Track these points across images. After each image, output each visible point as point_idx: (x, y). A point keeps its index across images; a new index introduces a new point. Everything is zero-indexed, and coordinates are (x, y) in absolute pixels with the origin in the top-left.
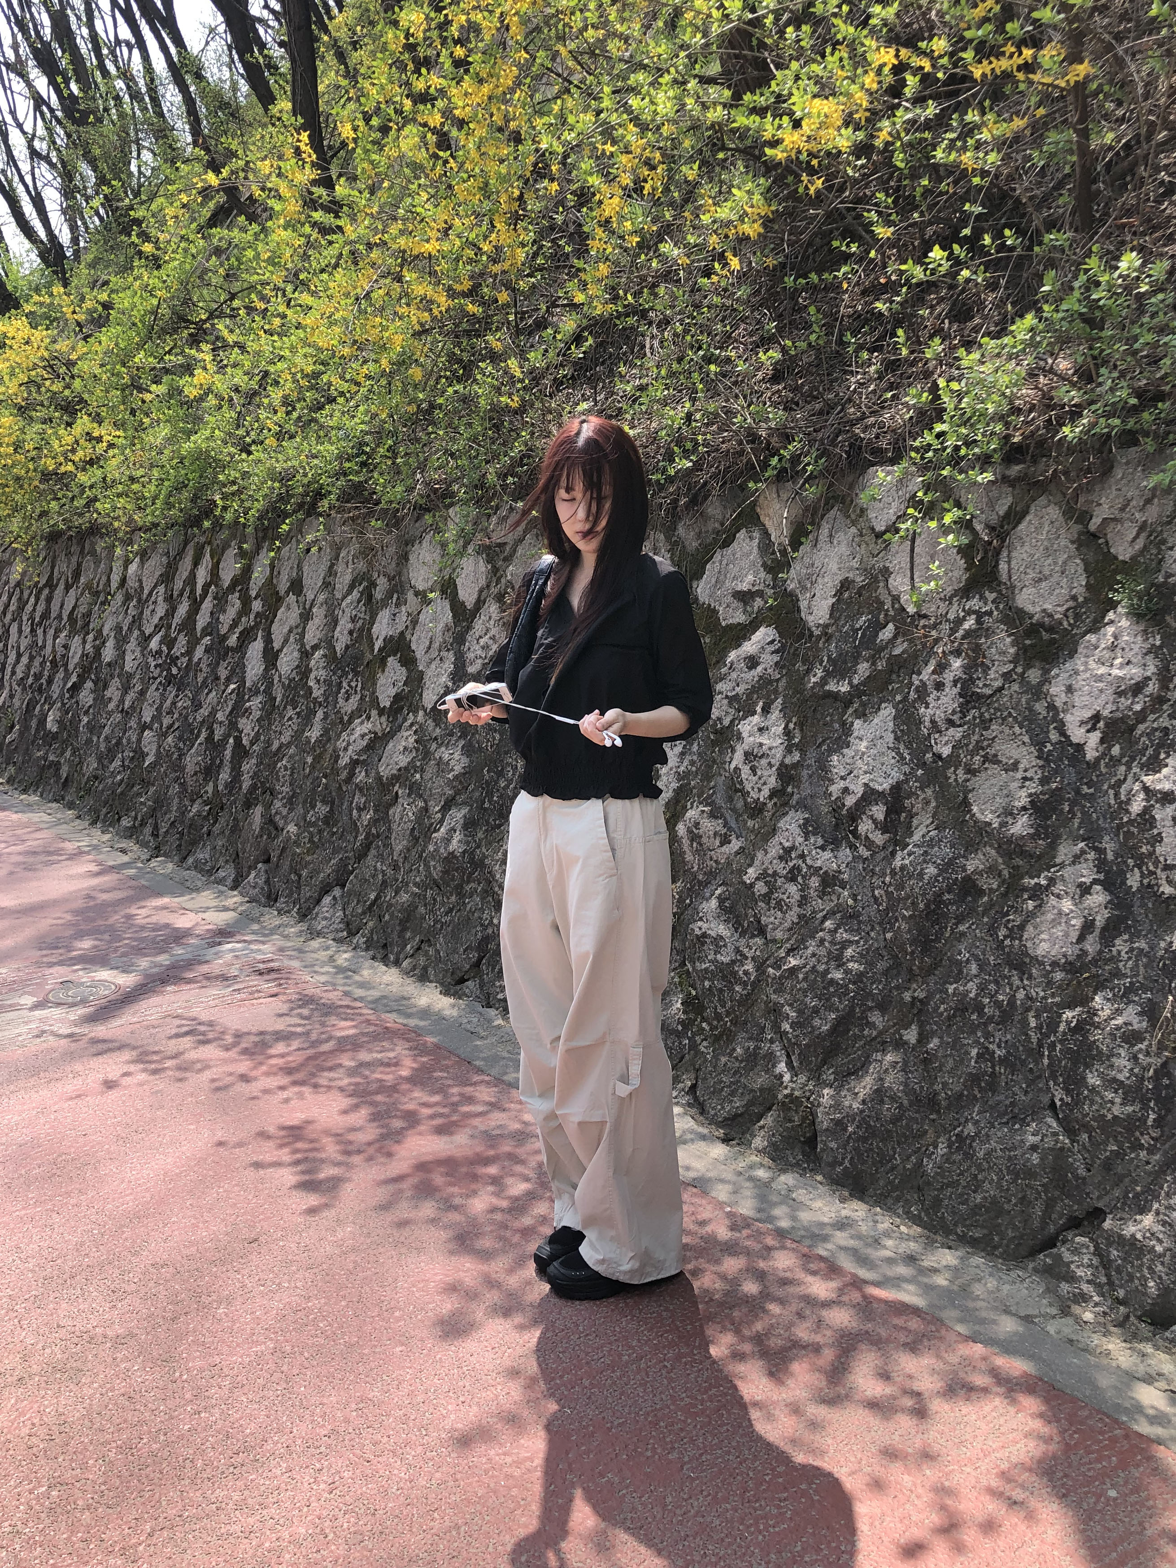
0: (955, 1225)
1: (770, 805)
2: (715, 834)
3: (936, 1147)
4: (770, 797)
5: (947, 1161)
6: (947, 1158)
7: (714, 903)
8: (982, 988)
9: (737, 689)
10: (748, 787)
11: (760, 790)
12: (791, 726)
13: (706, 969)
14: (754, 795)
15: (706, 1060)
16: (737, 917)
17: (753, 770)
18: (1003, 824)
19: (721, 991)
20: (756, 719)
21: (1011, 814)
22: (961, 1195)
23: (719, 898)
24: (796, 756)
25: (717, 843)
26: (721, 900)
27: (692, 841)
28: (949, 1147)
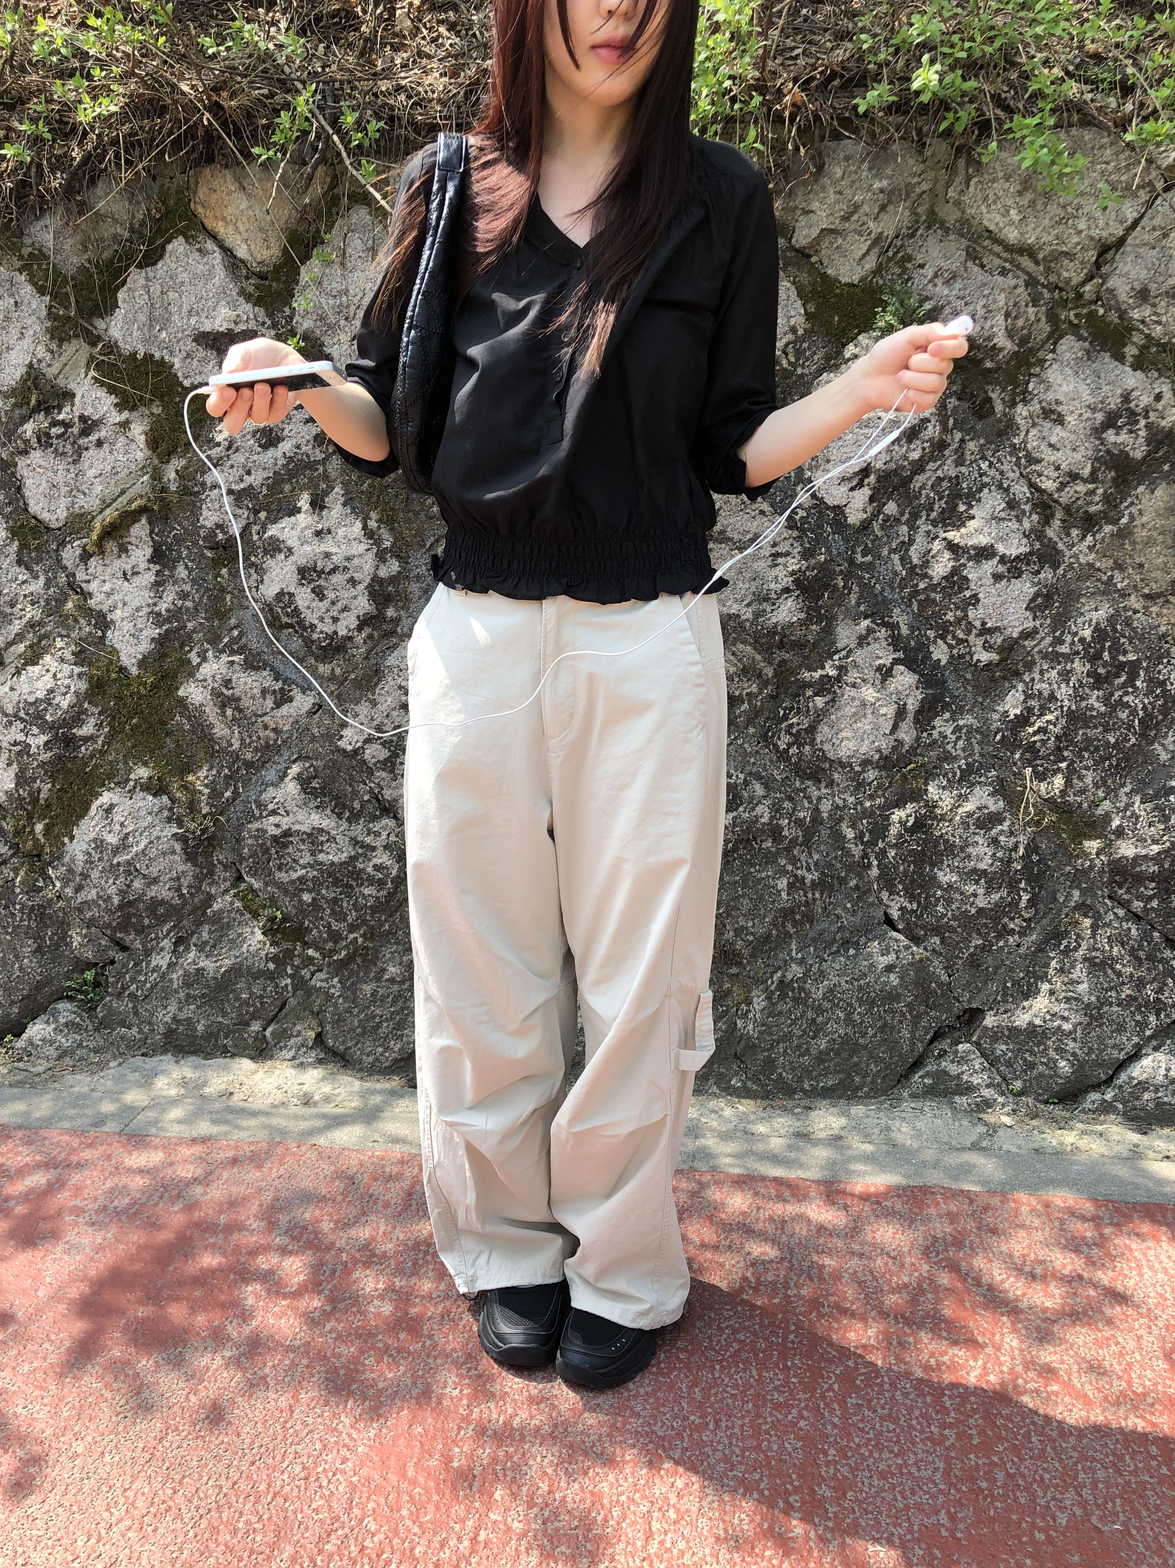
0: (800, 1080)
1: (359, 639)
2: (264, 692)
3: (749, 1004)
4: (360, 628)
5: (770, 1014)
6: (770, 1011)
7: (291, 787)
8: (776, 809)
9: (249, 480)
10: (311, 617)
11: (335, 620)
12: (372, 524)
13: (301, 879)
14: (327, 628)
15: (329, 997)
16: (337, 798)
17: (319, 593)
18: (757, 614)
19: (335, 900)
20: (304, 519)
21: (766, 600)
22: (799, 1047)
23: (298, 778)
24: (394, 566)
25: (269, 703)
26: (303, 781)
27: (223, 706)
28: (769, 998)
